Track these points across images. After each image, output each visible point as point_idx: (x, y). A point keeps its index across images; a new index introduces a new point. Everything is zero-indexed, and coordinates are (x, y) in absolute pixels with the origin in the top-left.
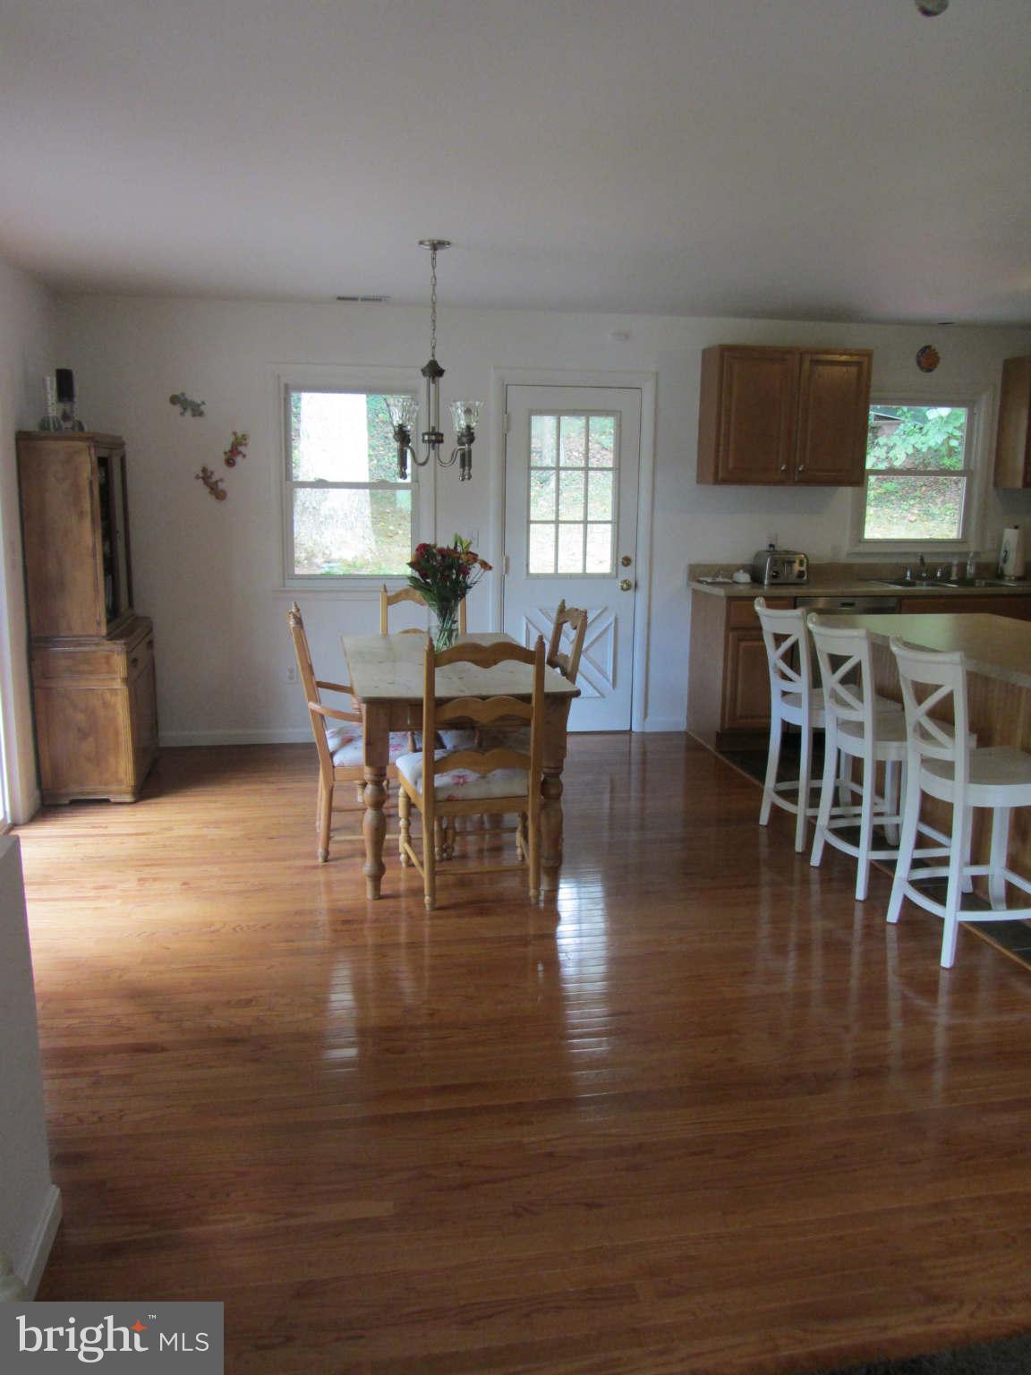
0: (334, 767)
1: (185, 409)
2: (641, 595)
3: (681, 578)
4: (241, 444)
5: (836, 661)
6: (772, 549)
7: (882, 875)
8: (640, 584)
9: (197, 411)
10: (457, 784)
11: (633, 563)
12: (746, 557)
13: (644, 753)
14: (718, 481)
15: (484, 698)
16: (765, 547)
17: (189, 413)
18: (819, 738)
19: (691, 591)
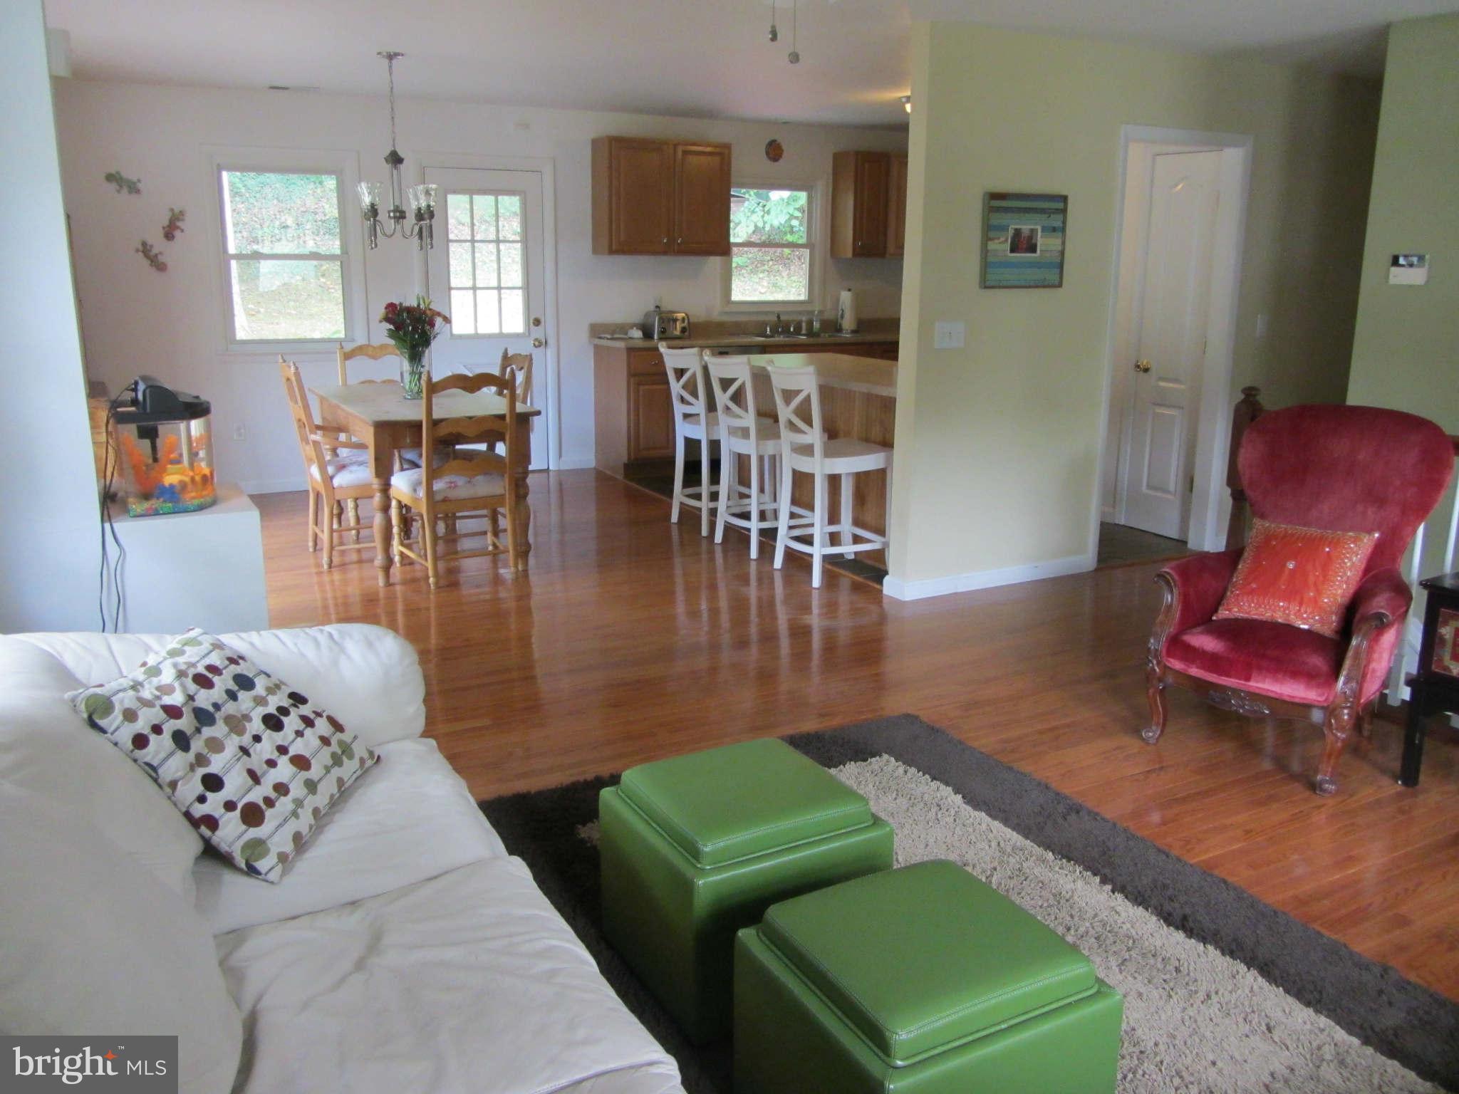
0: (334, 488)
1: (121, 186)
2: (551, 352)
3: (584, 335)
4: (178, 219)
5: (726, 383)
6: (658, 309)
8: (549, 341)
9: (133, 188)
10: (450, 487)
11: (543, 324)
12: (637, 317)
14: (612, 252)
15: (470, 418)
16: (652, 308)
17: (125, 190)
18: (715, 446)
19: (593, 346)
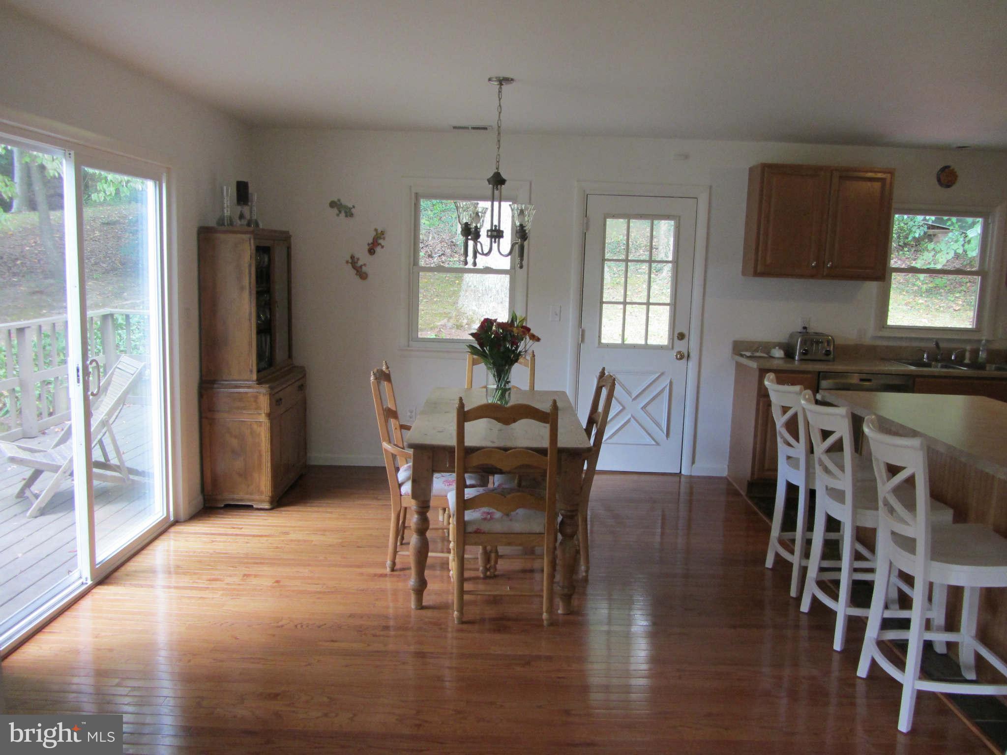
0: (401, 495)
1: (340, 212)
2: (692, 364)
3: (728, 350)
4: (380, 238)
6: (805, 331)
7: (856, 627)
8: (691, 355)
9: (349, 213)
10: (485, 519)
11: (686, 338)
12: (781, 336)
13: (691, 493)
14: (757, 274)
15: (506, 449)
16: (800, 329)
17: (343, 214)
19: (735, 362)
